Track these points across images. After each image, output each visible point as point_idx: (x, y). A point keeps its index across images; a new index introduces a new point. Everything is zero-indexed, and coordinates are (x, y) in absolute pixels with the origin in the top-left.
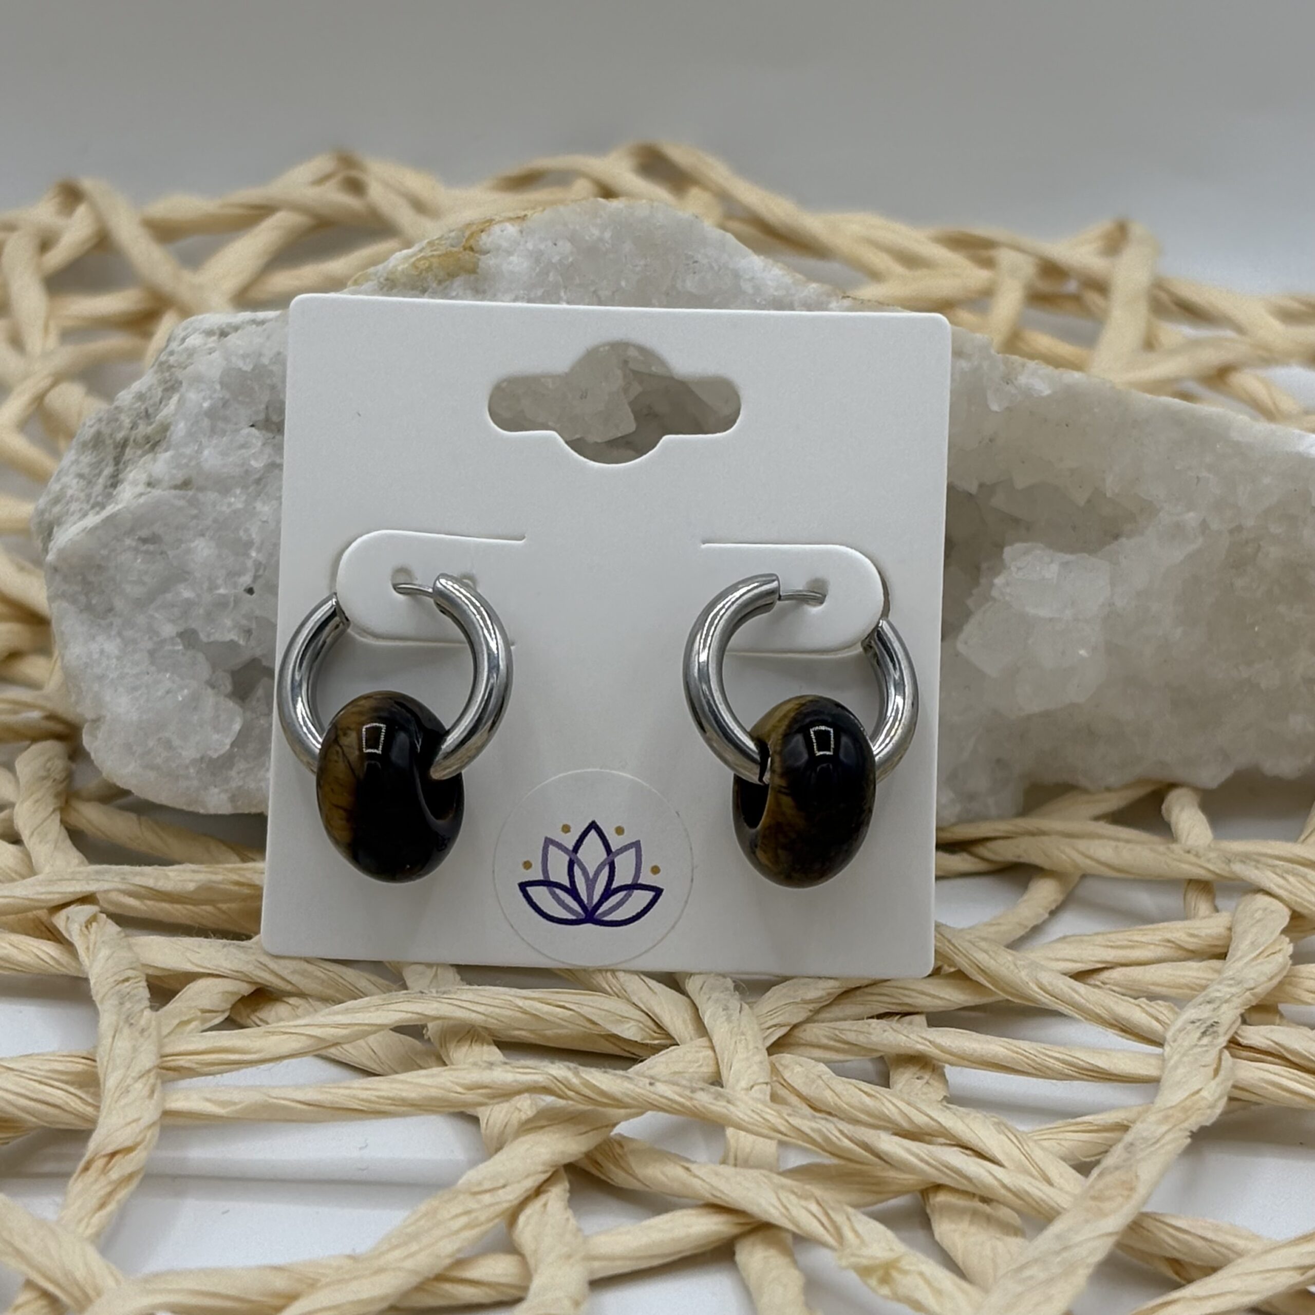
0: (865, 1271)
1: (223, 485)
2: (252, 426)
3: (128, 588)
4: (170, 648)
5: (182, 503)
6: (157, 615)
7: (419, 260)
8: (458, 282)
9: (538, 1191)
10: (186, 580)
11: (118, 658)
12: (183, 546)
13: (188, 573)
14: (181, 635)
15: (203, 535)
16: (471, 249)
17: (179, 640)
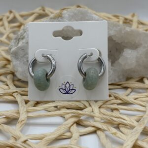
0: (112, 134)
8: (59, 18)
9: (73, 125)
11: (19, 64)
12: (27, 50)
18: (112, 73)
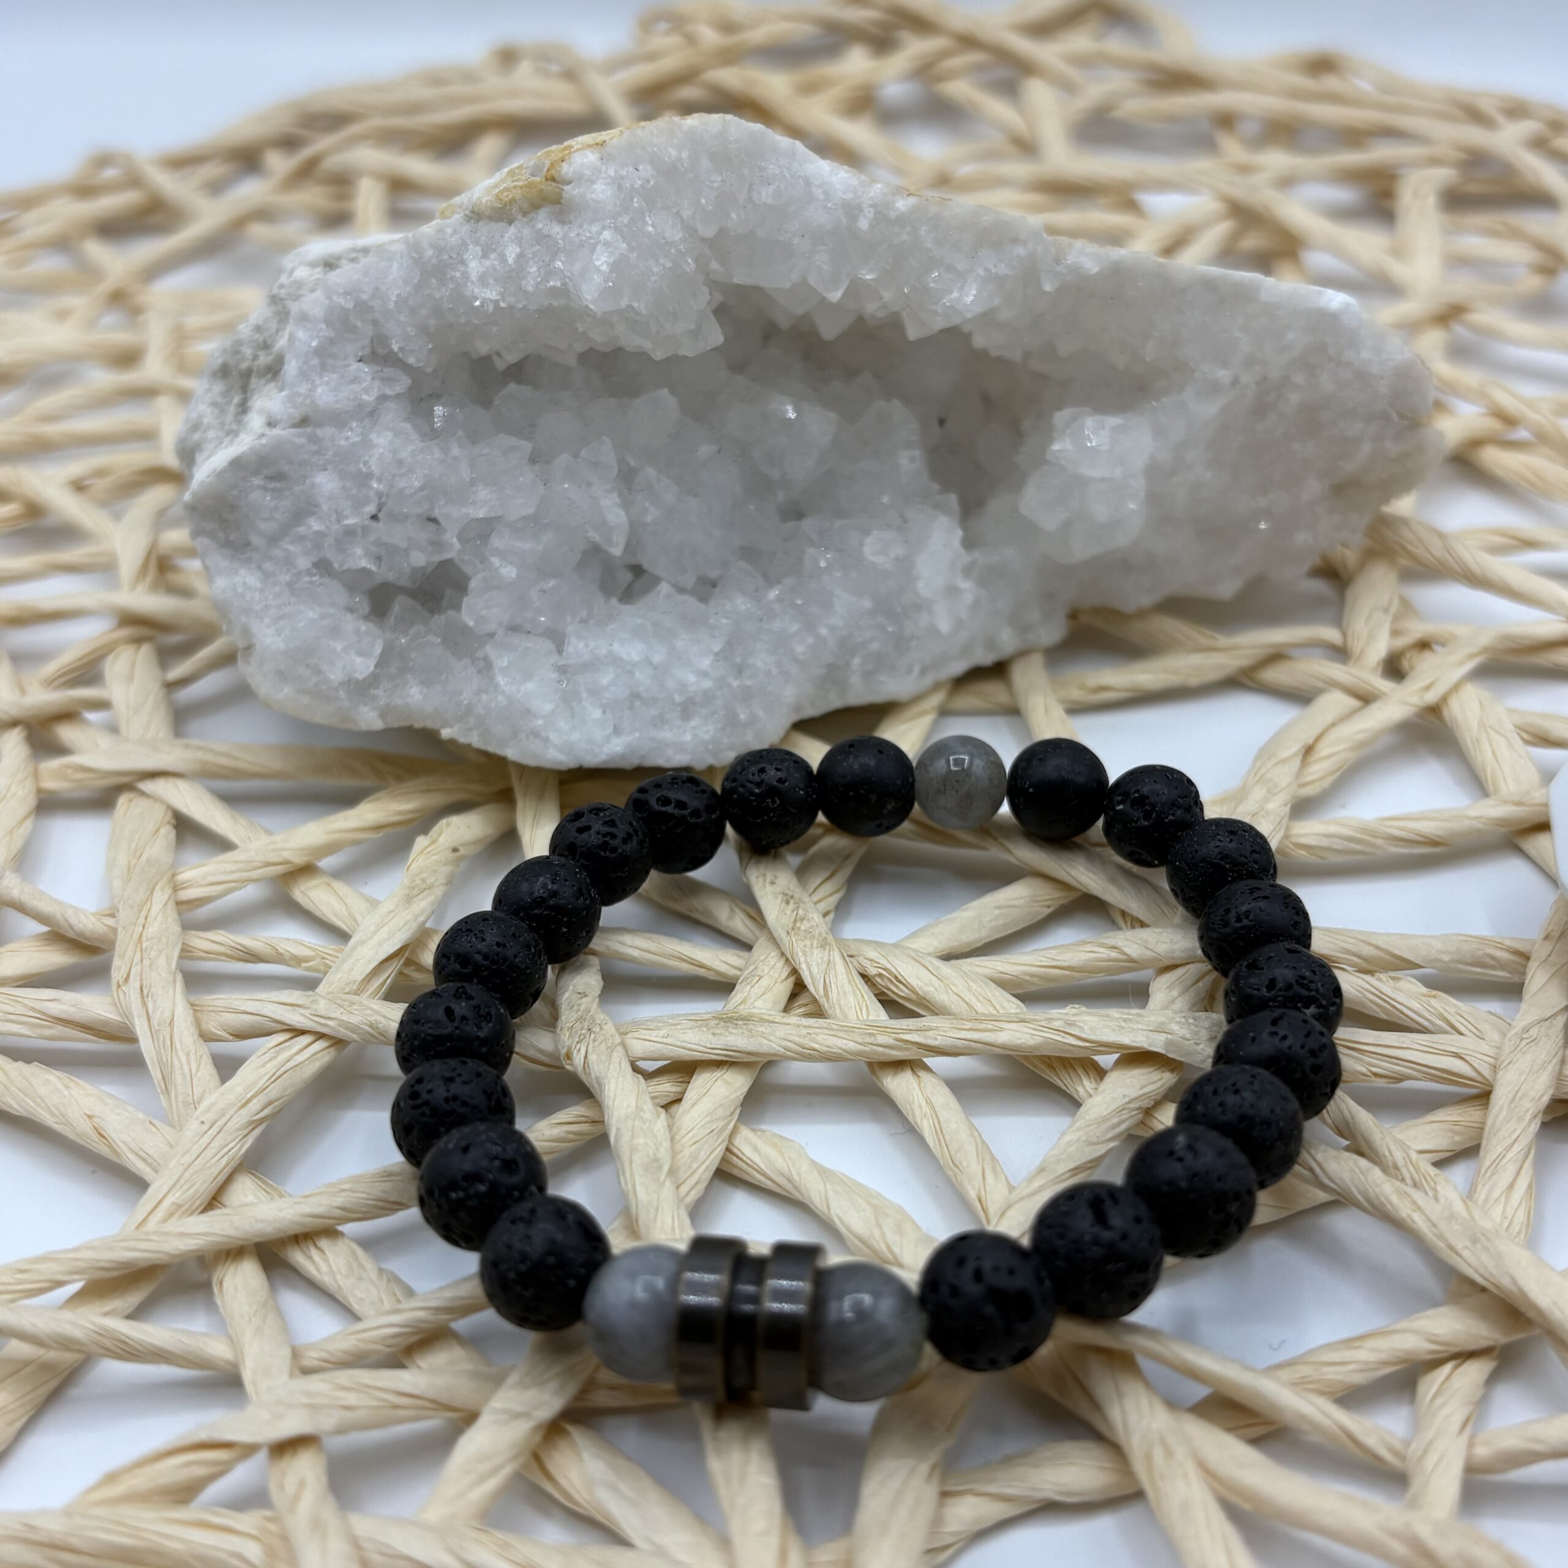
1: (338, 419)
2: (360, 361)
3: (262, 526)
4: (308, 579)
5: (302, 441)
6: (291, 548)
7: (501, 192)
8: (542, 214)
10: (314, 513)
11: (261, 591)
12: (308, 481)
13: (316, 506)
14: (316, 565)
15: (325, 470)
16: (553, 180)
17: (314, 571)
18: (969, 598)
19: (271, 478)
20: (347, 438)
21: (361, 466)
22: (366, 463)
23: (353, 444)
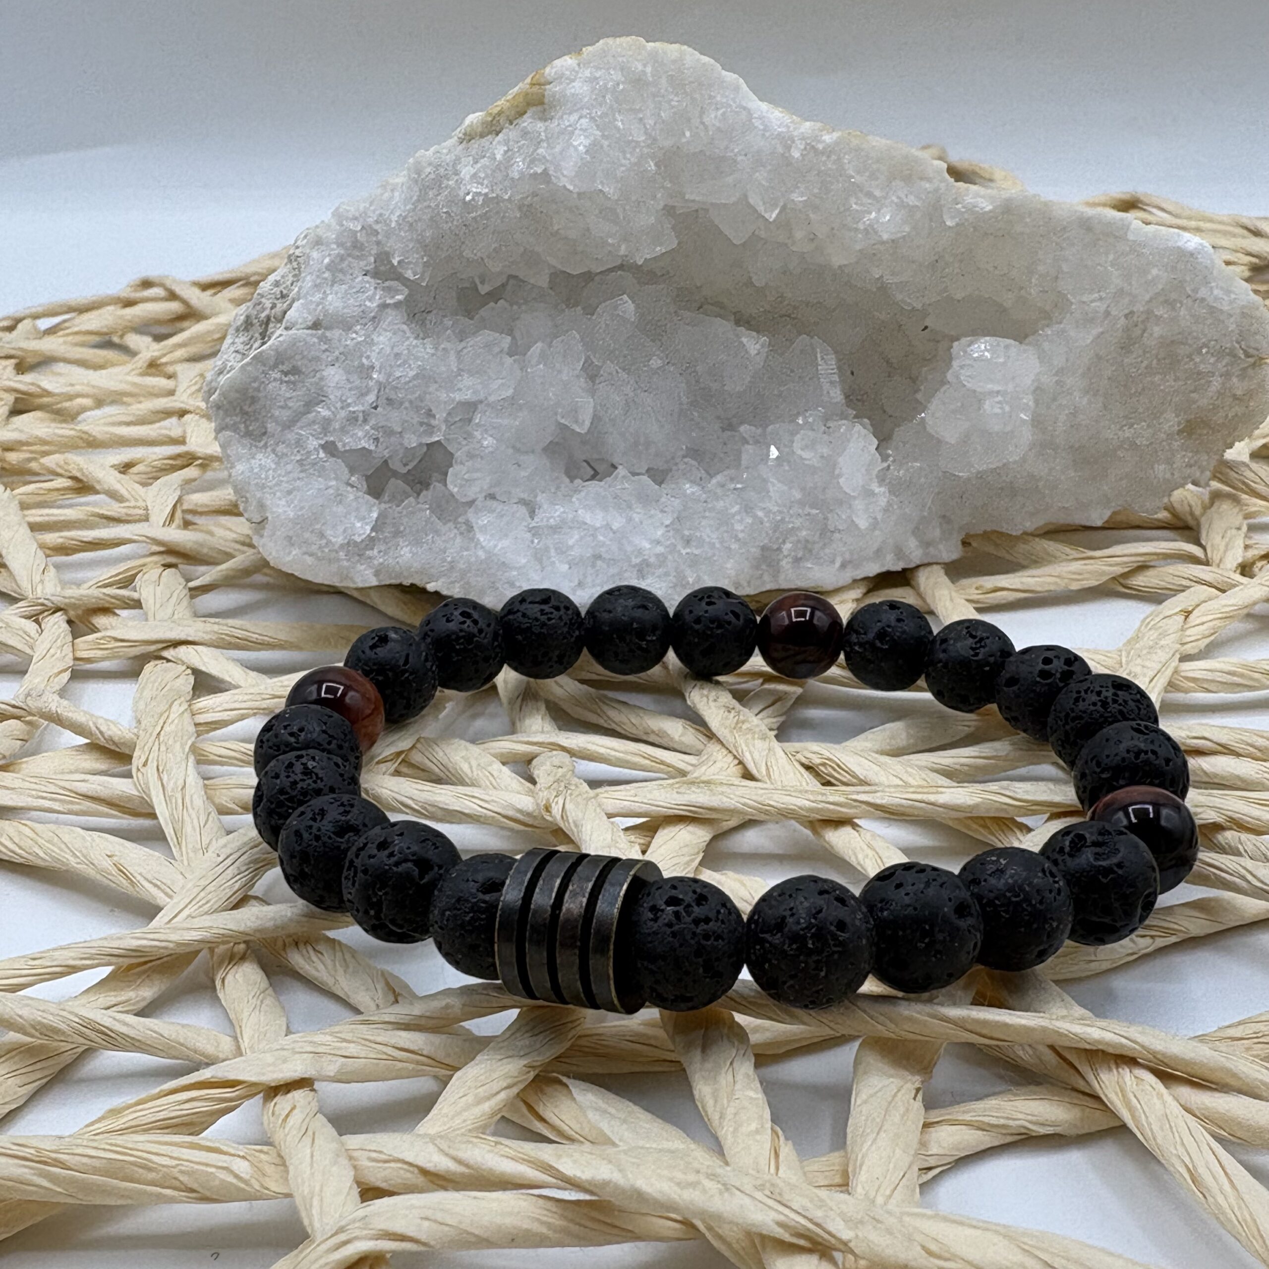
1: (346, 324)
2: (365, 275)
3: (278, 414)
4: (315, 457)
5: (314, 340)
6: (302, 432)
8: (527, 117)
10: (322, 402)
12: (318, 374)
13: (324, 396)
14: (323, 447)
15: (333, 365)
16: (537, 84)
17: (321, 450)
18: (882, 502)
19: (286, 374)
20: (353, 339)
21: (364, 360)
22: (368, 357)
23: (359, 343)
